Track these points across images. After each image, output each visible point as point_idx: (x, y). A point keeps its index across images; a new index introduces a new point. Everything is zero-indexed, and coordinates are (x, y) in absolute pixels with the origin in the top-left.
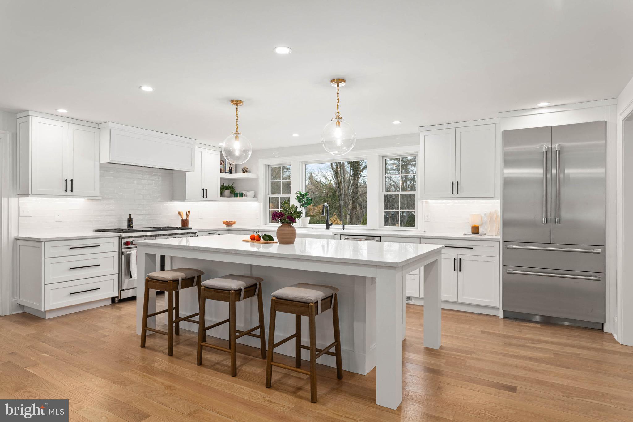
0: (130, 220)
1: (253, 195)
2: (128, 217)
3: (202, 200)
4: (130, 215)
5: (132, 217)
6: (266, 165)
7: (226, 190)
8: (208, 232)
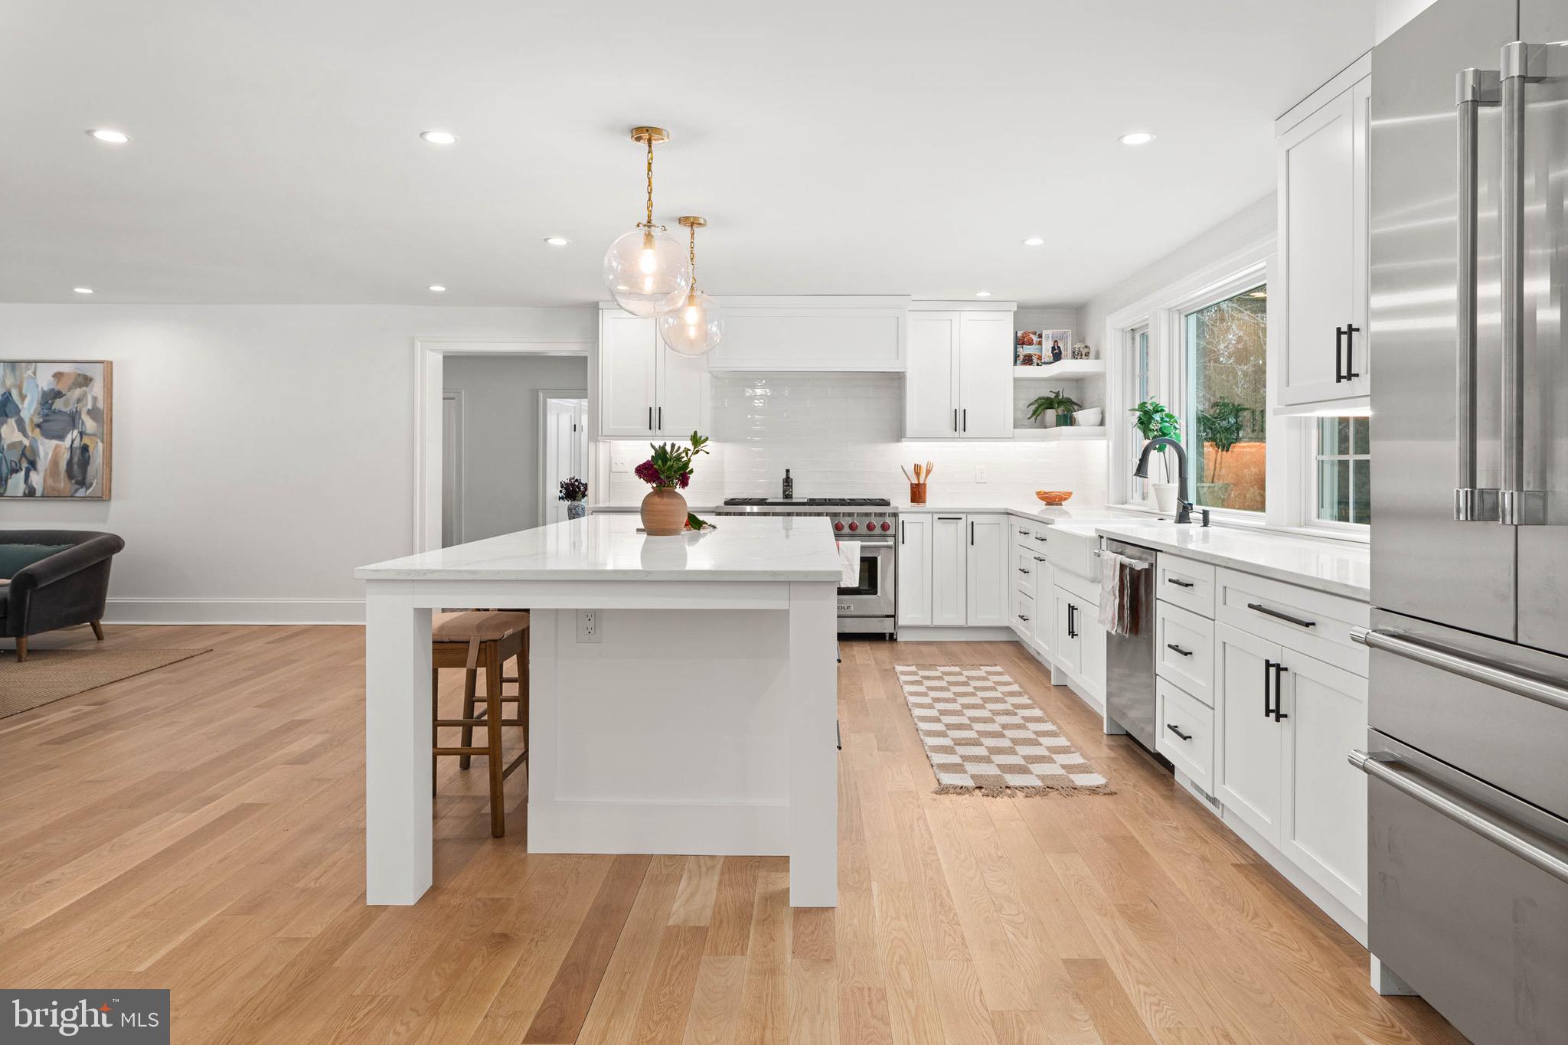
0: (788, 482)
1: (1097, 419)
2: (785, 477)
3: (953, 439)
4: (788, 471)
5: (791, 477)
6: (1123, 330)
7: (1049, 410)
8: (936, 516)
